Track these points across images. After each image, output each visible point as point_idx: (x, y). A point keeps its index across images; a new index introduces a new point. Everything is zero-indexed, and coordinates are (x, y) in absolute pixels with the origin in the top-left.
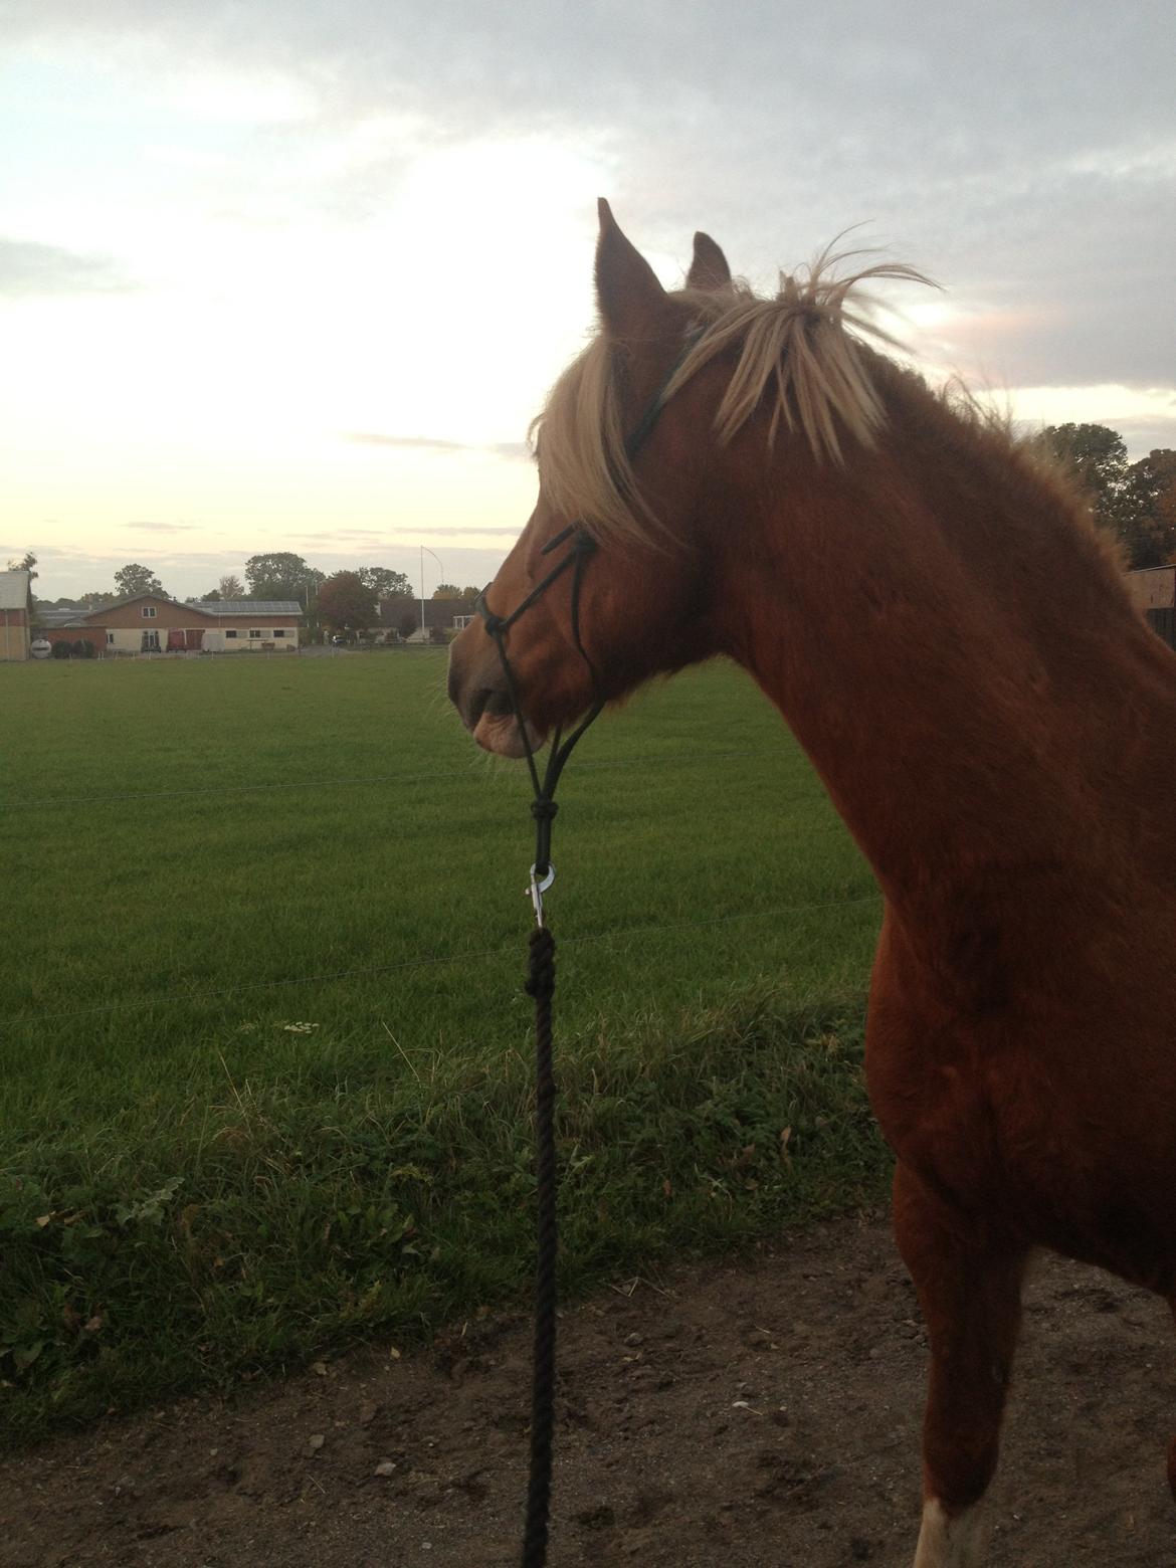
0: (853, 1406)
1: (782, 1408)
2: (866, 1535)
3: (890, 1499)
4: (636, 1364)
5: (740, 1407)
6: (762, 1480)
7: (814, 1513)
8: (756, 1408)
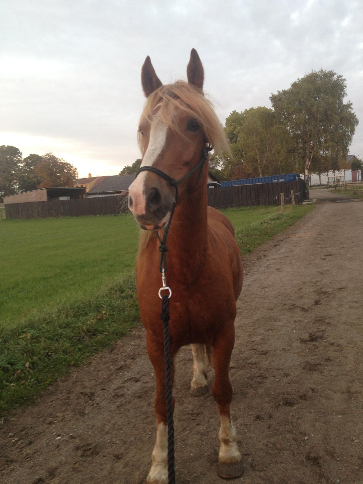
0: (91, 427)
1: (71, 435)
2: (116, 453)
3: (116, 443)
4: (17, 441)
5: (59, 439)
6: (80, 453)
7: (99, 455)
8: (63, 437)
